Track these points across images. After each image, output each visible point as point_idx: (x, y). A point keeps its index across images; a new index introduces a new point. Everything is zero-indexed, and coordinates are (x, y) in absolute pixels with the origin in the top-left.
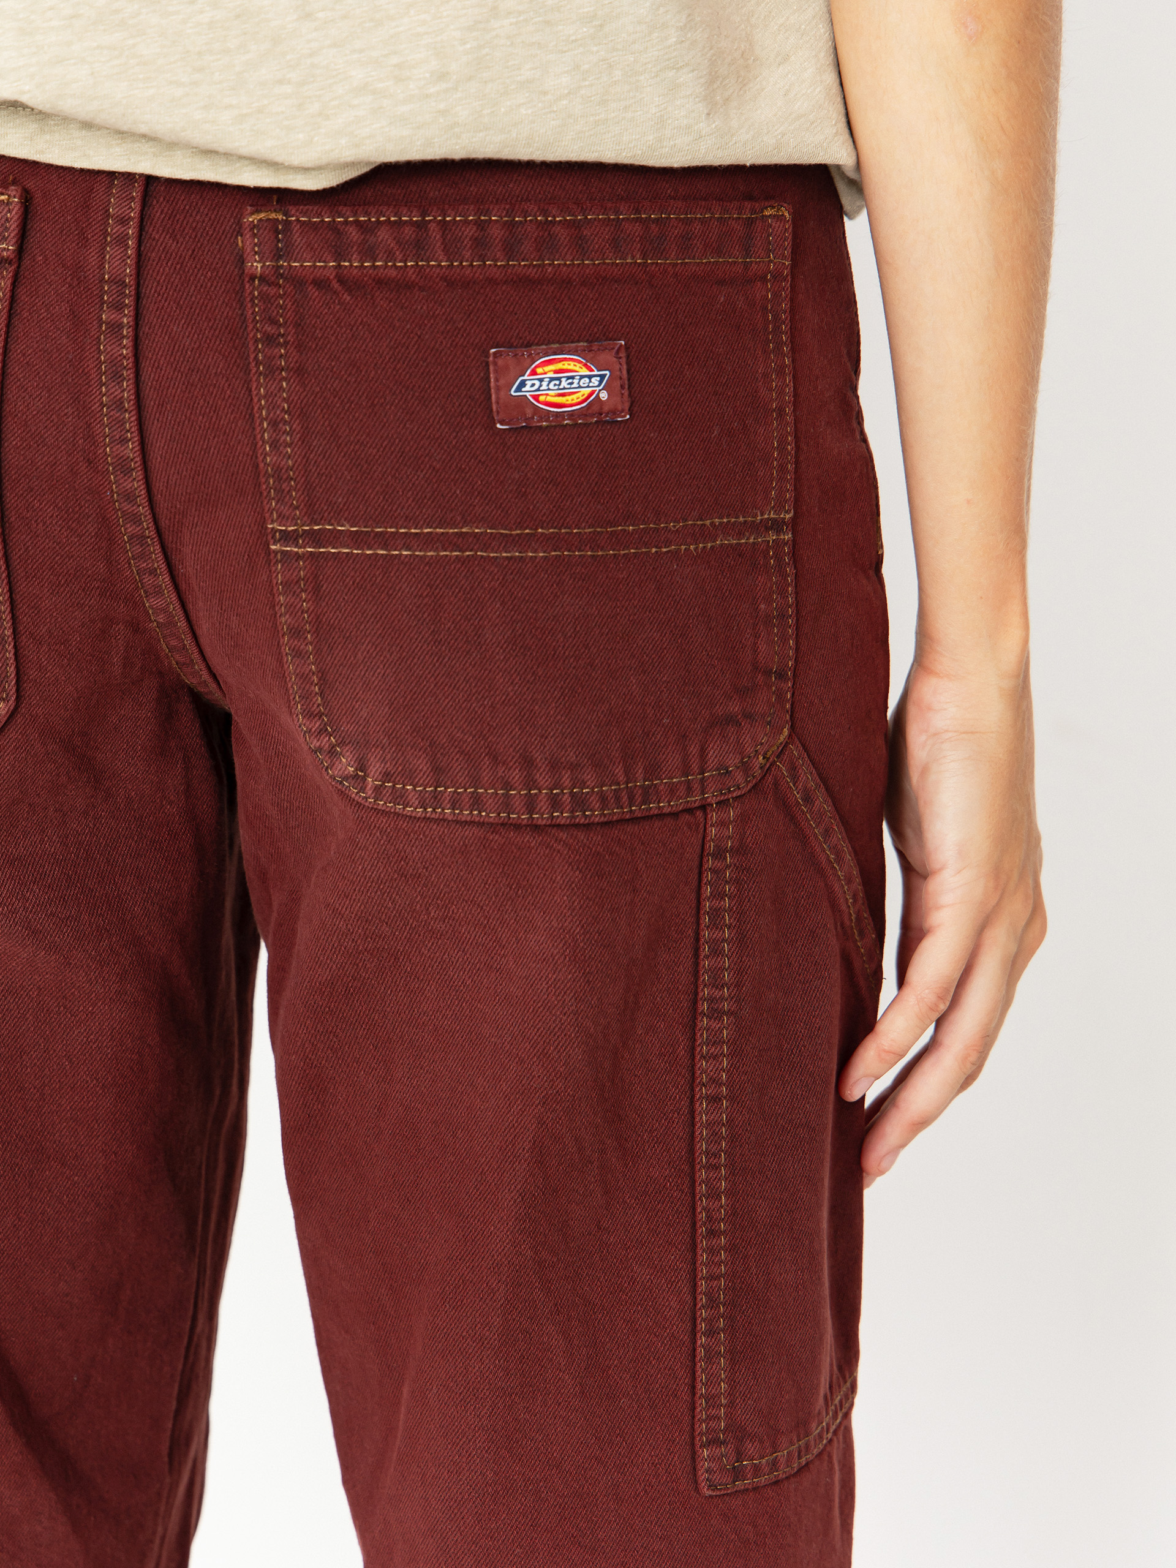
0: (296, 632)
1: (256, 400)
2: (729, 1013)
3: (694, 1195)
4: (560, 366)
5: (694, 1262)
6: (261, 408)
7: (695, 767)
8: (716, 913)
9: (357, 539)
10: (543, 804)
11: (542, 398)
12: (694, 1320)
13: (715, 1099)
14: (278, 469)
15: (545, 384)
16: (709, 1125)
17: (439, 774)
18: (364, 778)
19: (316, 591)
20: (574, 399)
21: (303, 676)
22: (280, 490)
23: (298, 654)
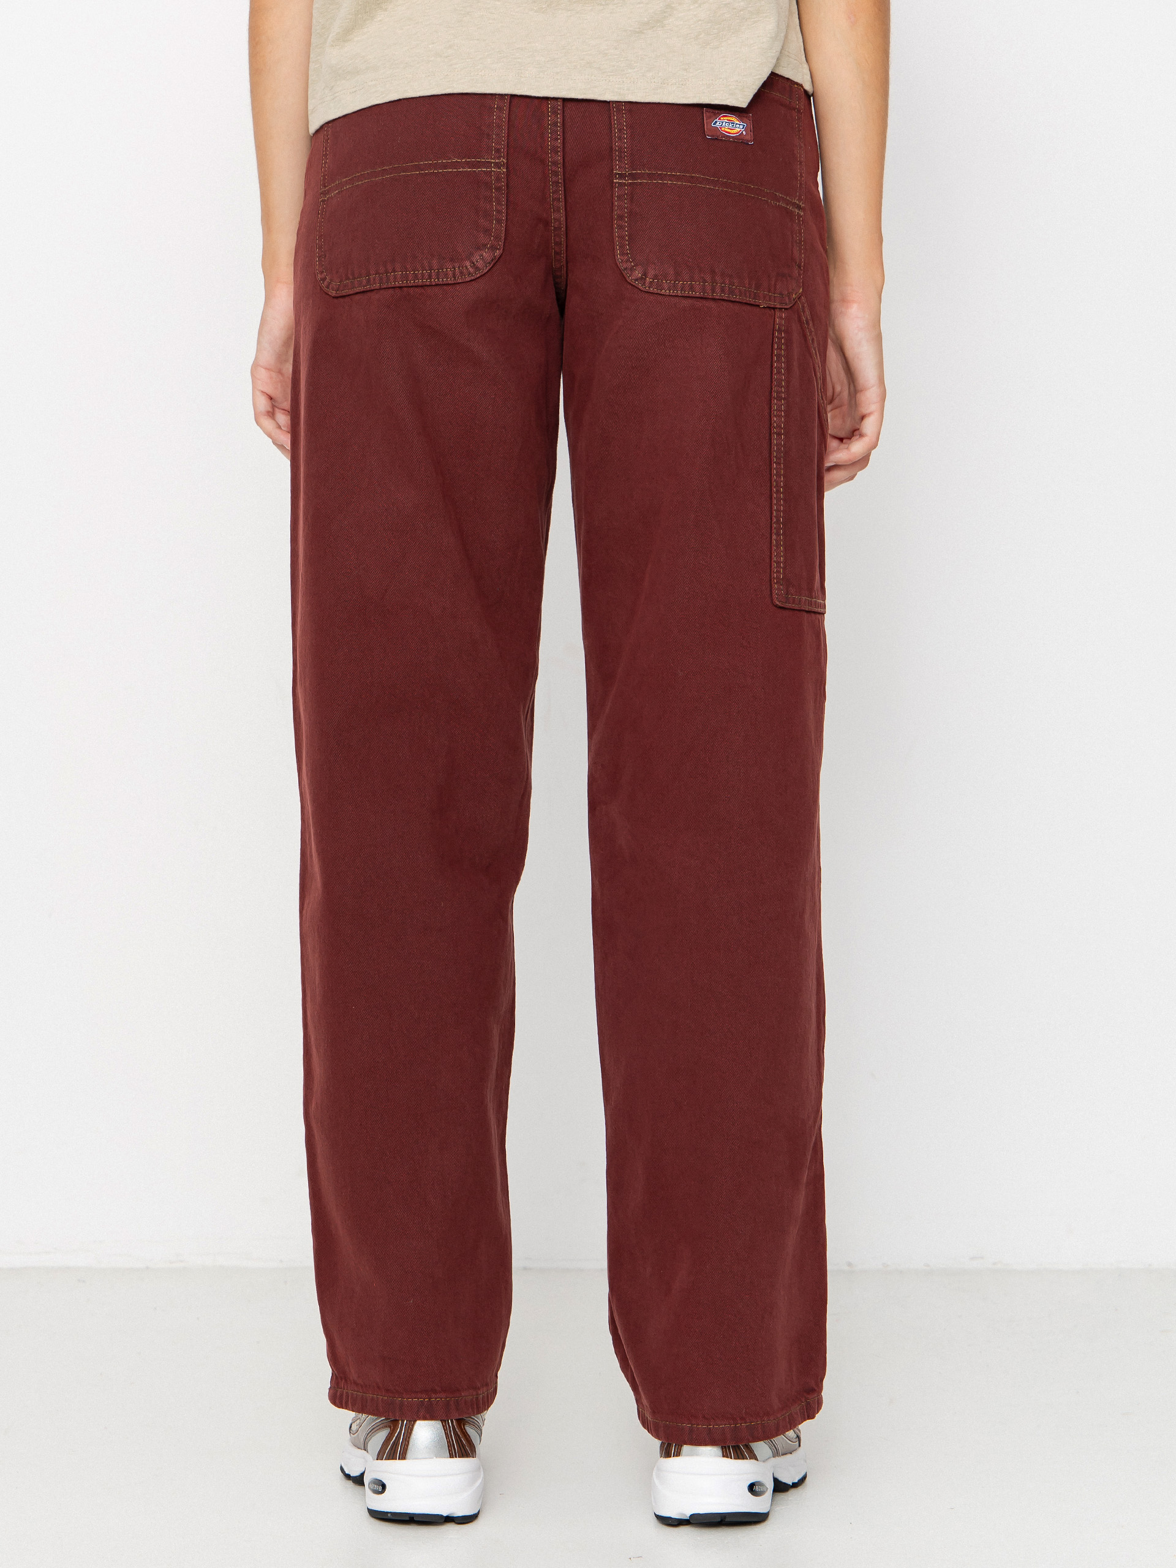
0: (621, 217)
1: (612, 121)
2: (784, 399)
3: (771, 475)
4: (729, 118)
5: (771, 504)
6: (615, 124)
7: (772, 289)
8: (779, 356)
9: (650, 176)
10: (718, 290)
11: (723, 129)
12: (771, 527)
13: (779, 434)
14: (620, 148)
15: (724, 123)
16: (777, 445)
17: (678, 275)
18: (645, 279)
19: (632, 200)
20: (735, 131)
21: (622, 237)
22: (620, 157)
23: (621, 227)
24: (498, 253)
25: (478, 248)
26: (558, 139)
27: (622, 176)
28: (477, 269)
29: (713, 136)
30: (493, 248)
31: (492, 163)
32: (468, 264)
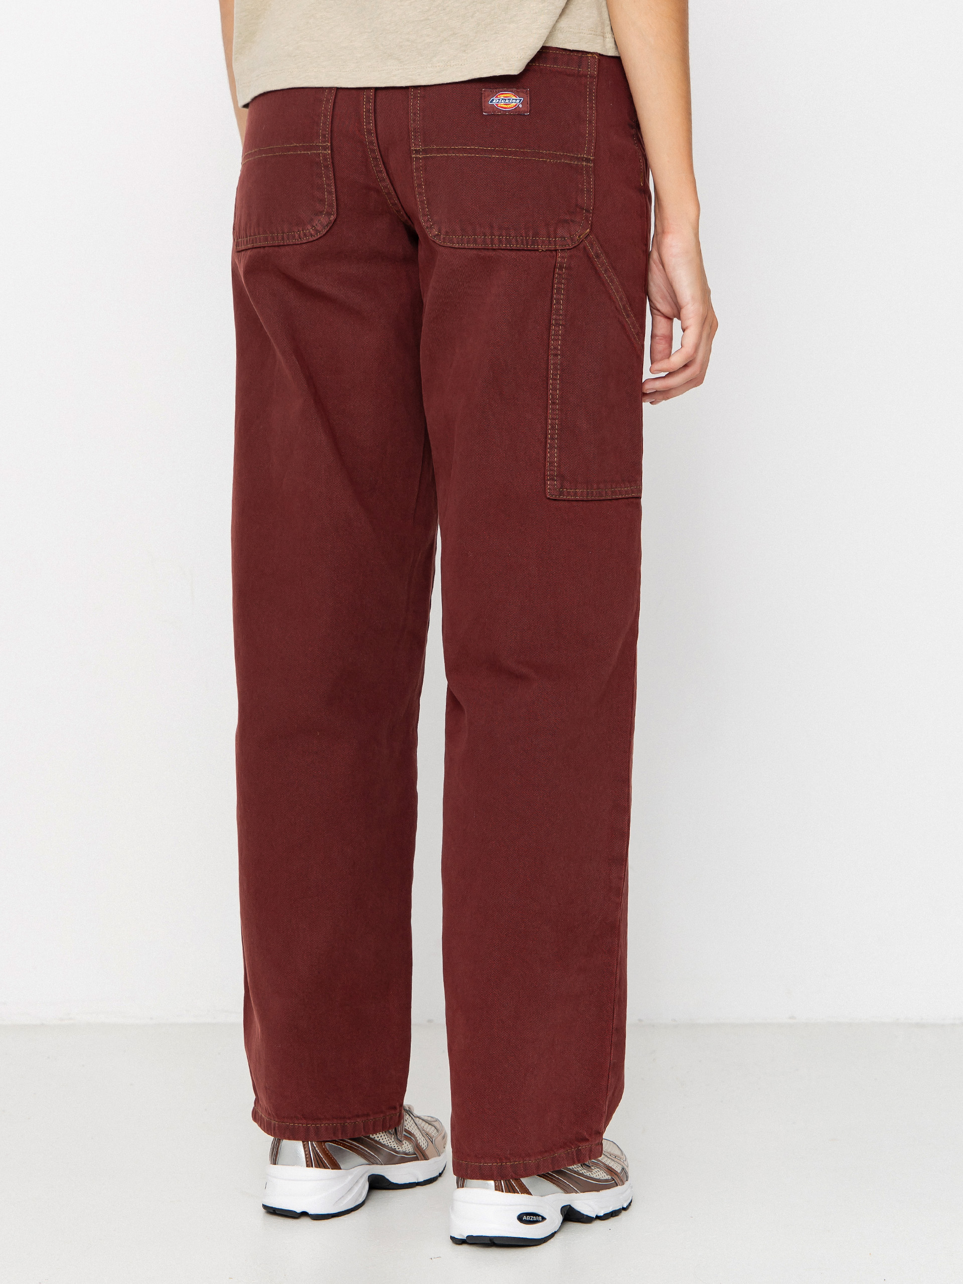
0: (420, 186)
1: (410, 105)
2: (562, 325)
3: (547, 389)
4: (506, 95)
5: (546, 412)
6: (411, 108)
7: (552, 235)
9: (438, 151)
10: (497, 241)
11: (499, 105)
12: (546, 433)
13: (556, 355)
14: (415, 128)
15: (501, 101)
16: (554, 364)
17: (463, 232)
19: (426, 171)
20: (510, 106)
21: (422, 202)
22: (415, 136)
23: (420, 194)
24: (332, 218)
25: (316, 214)
26: (370, 123)
27: (417, 152)
28: (317, 231)
29: (490, 112)
30: (329, 214)
31: (319, 146)
32: (309, 227)
